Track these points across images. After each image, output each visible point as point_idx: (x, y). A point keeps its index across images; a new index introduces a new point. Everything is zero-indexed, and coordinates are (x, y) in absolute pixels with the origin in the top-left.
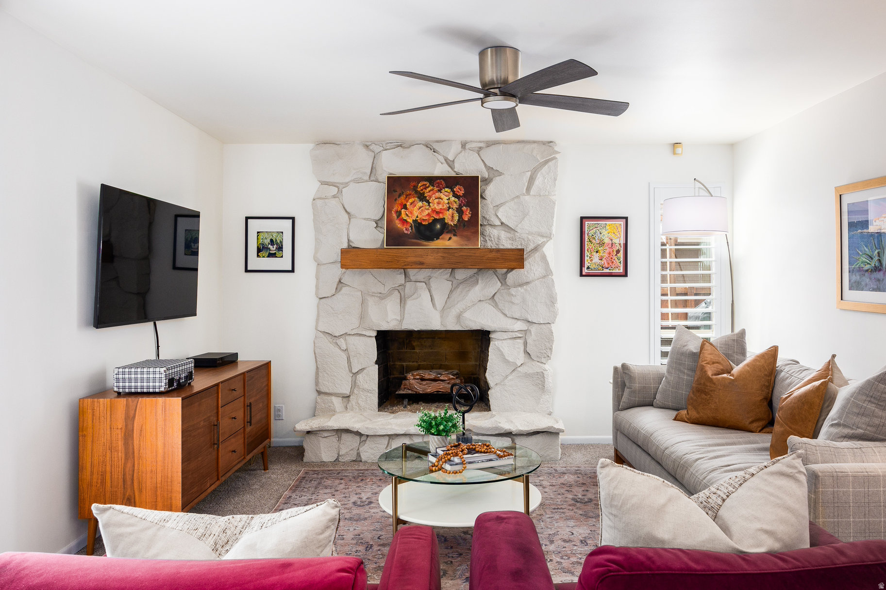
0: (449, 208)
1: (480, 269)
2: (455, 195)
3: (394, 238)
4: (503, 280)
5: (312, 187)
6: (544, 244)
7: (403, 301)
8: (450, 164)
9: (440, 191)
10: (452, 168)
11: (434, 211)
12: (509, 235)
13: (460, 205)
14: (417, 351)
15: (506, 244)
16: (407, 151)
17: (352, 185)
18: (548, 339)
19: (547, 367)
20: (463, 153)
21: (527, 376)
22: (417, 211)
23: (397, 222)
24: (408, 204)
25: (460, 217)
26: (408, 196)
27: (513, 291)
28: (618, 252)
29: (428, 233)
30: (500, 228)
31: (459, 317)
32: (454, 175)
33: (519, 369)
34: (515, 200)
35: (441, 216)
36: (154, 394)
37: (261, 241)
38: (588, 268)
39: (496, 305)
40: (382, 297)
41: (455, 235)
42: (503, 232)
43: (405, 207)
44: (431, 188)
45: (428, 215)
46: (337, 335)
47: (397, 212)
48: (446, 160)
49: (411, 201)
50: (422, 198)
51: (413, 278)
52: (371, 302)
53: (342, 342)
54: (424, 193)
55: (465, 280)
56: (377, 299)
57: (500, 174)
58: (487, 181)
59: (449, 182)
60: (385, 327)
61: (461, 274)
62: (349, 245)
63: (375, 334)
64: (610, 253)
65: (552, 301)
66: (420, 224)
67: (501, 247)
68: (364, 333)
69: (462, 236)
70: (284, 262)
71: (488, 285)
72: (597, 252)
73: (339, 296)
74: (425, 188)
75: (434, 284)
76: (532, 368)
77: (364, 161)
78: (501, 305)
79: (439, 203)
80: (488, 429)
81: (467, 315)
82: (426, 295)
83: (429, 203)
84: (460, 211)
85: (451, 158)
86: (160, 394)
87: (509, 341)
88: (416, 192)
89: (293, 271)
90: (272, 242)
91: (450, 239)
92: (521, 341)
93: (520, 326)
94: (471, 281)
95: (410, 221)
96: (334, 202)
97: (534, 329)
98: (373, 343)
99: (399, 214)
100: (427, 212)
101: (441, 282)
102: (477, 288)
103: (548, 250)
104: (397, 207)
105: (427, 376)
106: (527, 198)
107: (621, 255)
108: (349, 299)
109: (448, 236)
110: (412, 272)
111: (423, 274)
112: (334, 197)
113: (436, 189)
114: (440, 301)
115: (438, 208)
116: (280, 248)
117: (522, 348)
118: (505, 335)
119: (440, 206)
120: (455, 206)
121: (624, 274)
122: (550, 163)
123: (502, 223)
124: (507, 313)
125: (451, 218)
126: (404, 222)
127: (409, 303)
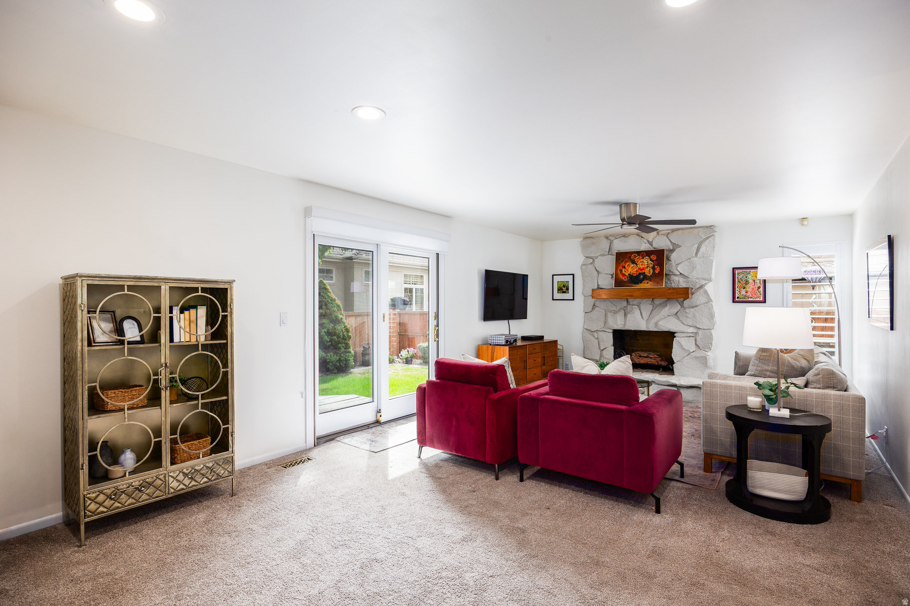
0: (648, 267)
1: (669, 299)
2: (651, 260)
3: (619, 283)
4: (682, 305)
5: (581, 259)
6: (706, 284)
7: (625, 315)
8: (651, 243)
9: (643, 258)
10: (652, 245)
11: (639, 269)
12: (684, 280)
13: (654, 265)
14: (641, 342)
15: (683, 285)
16: (627, 238)
17: (600, 257)
18: (710, 338)
19: (709, 354)
20: (657, 237)
21: (696, 358)
22: (631, 269)
23: (620, 275)
24: (626, 266)
25: (654, 271)
26: (626, 262)
27: (687, 310)
28: (759, 288)
29: (636, 280)
30: (680, 276)
31: (656, 324)
32: (652, 249)
33: (691, 354)
34: (688, 260)
35: (643, 271)
36: (501, 345)
37: (559, 286)
38: (738, 298)
39: (678, 319)
40: (615, 312)
41: (650, 281)
42: (681, 278)
43: (624, 267)
44: (638, 257)
45: (637, 271)
46: (593, 330)
47: (620, 270)
48: (648, 241)
49: (627, 264)
50: (633, 262)
51: (631, 303)
52: (609, 315)
53: (595, 334)
54: (634, 260)
55: (660, 304)
56: (613, 313)
57: (679, 246)
58: (672, 251)
59: (648, 253)
60: (616, 328)
61: (657, 301)
62: (598, 287)
63: (611, 331)
64: (753, 289)
65: (712, 316)
66: (632, 276)
67: (680, 287)
68: (606, 330)
69: (654, 281)
70: (569, 296)
71: (672, 308)
72: (744, 288)
73: (594, 312)
74: (635, 257)
75: (642, 307)
76: (699, 353)
77: (605, 245)
78: (681, 318)
79: (642, 265)
80: (663, 382)
81: (660, 323)
82: (637, 312)
83: (637, 264)
84: (653, 268)
85: (650, 240)
86: (503, 345)
87: (685, 338)
88: (631, 259)
89: (573, 300)
90: (564, 286)
91: (648, 283)
92: (693, 339)
93: (691, 330)
94: (663, 305)
95: (627, 274)
96: (590, 266)
97: (700, 332)
98: (611, 335)
99: (621, 271)
100: (636, 269)
101: (646, 306)
102: (666, 309)
103: (709, 288)
104: (620, 268)
105: (643, 355)
106: (695, 259)
107: (761, 289)
108: (599, 313)
109: (647, 281)
110: (630, 300)
111: (636, 301)
112: (591, 264)
113: (641, 257)
114: (646, 315)
115: (642, 267)
116: (568, 289)
117: (694, 343)
118: (683, 335)
119: (643, 266)
120: (651, 266)
121: (763, 301)
122: (710, 239)
123: (681, 274)
124: (684, 322)
125: (648, 272)
126: (624, 275)
127: (629, 316)
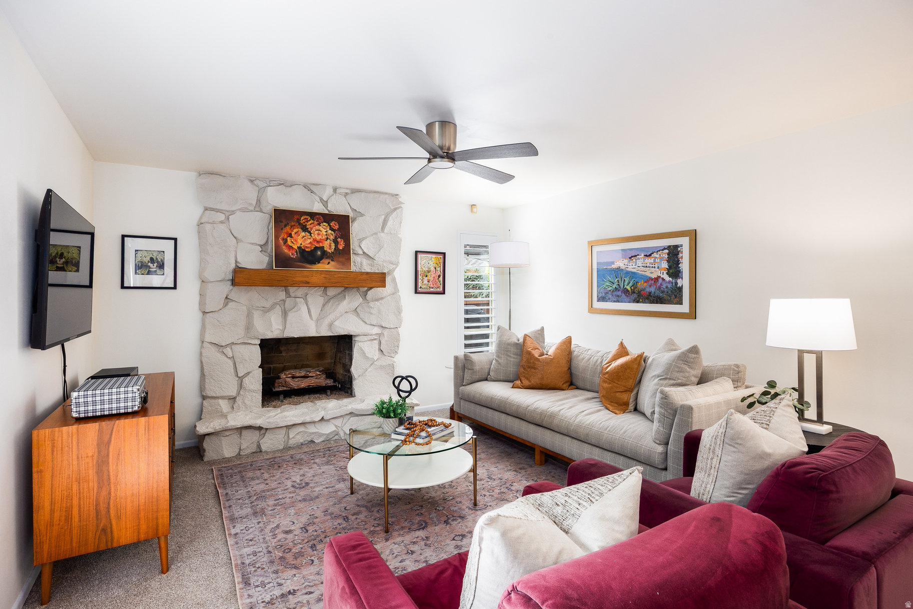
0: (327, 239)
1: (346, 288)
2: (331, 229)
3: (281, 260)
4: (364, 295)
5: (194, 212)
6: (394, 270)
7: (285, 314)
8: (325, 204)
9: (319, 224)
10: (326, 207)
11: (315, 240)
12: (369, 262)
13: (336, 237)
14: (284, 354)
15: (367, 268)
16: (290, 189)
17: (238, 213)
18: (396, 340)
19: (395, 359)
20: (334, 196)
21: (382, 367)
22: (301, 240)
23: (284, 247)
24: (293, 233)
25: (336, 246)
26: (292, 227)
27: (371, 304)
28: (439, 276)
29: (310, 258)
30: (362, 256)
31: (330, 325)
32: (327, 212)
33: (375, 363)
34: (374, 236)
35: (321, 245)
37: (139, 259)
38: (421, 287)
39: (358, 315)
40: (266, 311)
41: (332, 260)
42: (364, 260)
43: (290, 236)
44: (312, 221)
45: (310, 243)
46: (223, 344)
47: (283, 239)
48: (321, 199)
49: (295, 230)
50: (305, 229)
51: (292, 295)
52: (256, 315)
53: (228, 351)
54: (306, 225)
55: (335, 296)
56: (261, 312)
57: (362, 215)
58: (354, 220)
59: (328, 218)
60: (269, 335)
61: (332, 292)
62: (236, 266)
63: (259, 342)
64: (434, 277)
65: (399, 311)
66: (304, 250)
67: (363, 271)
68: (250, 342)
69: (338, 262)
70: (165, 280)
71: (352, 301)
72: (426, 276)
73: (226, 310)
74: (307, 221)
75: (309, 299)
76: (385, 361)
77: (250, 193)
78: (362, 315)
79: (318, 234)
81: (337, 323)
82: (304, 309)
83: (311, 234)
84: (335, 241)
85: (325, 198)
87: (368, 342)
88: (300, 224)
89: (175, 288)
90: (152, 260)
91: (329, 263)
92: (376, 342)
93: (376, 330)
94: (340, 297)
95: (295, 247)
96: (222, 227)
97: (386, 332)
98: (257, 351)
99: (285, 241)
100: (309, 241)
101: (316, 299)
102: (345, 303)
103: (397, 274)
104: (284, 235)
105: (298, 375)
106: (382, 234)
107: (441, 278)
108: (234, 314)
109: (327, 261)
110: (292, 290)
111: (301, 291)
112: (222, 222)
113: (316, 223)
114: (315, 312)
115: (318, 238)
116: (161, 266)
117: (377, 347)
118: (366, 338)
119: (320, 237)
120: (332, 237)
121: (443, 292)
122: (398, 211)
123: (364, 253)
124: (367, 321)
125: (330, 247)
126: (290, 248)
127: (291, 316)
